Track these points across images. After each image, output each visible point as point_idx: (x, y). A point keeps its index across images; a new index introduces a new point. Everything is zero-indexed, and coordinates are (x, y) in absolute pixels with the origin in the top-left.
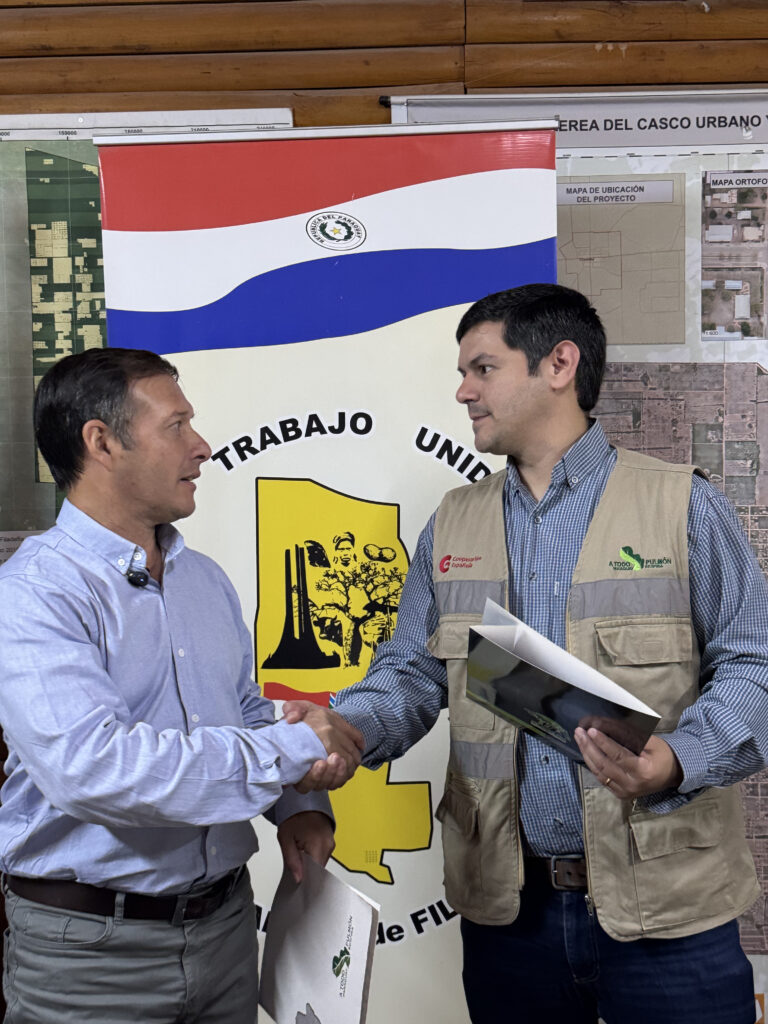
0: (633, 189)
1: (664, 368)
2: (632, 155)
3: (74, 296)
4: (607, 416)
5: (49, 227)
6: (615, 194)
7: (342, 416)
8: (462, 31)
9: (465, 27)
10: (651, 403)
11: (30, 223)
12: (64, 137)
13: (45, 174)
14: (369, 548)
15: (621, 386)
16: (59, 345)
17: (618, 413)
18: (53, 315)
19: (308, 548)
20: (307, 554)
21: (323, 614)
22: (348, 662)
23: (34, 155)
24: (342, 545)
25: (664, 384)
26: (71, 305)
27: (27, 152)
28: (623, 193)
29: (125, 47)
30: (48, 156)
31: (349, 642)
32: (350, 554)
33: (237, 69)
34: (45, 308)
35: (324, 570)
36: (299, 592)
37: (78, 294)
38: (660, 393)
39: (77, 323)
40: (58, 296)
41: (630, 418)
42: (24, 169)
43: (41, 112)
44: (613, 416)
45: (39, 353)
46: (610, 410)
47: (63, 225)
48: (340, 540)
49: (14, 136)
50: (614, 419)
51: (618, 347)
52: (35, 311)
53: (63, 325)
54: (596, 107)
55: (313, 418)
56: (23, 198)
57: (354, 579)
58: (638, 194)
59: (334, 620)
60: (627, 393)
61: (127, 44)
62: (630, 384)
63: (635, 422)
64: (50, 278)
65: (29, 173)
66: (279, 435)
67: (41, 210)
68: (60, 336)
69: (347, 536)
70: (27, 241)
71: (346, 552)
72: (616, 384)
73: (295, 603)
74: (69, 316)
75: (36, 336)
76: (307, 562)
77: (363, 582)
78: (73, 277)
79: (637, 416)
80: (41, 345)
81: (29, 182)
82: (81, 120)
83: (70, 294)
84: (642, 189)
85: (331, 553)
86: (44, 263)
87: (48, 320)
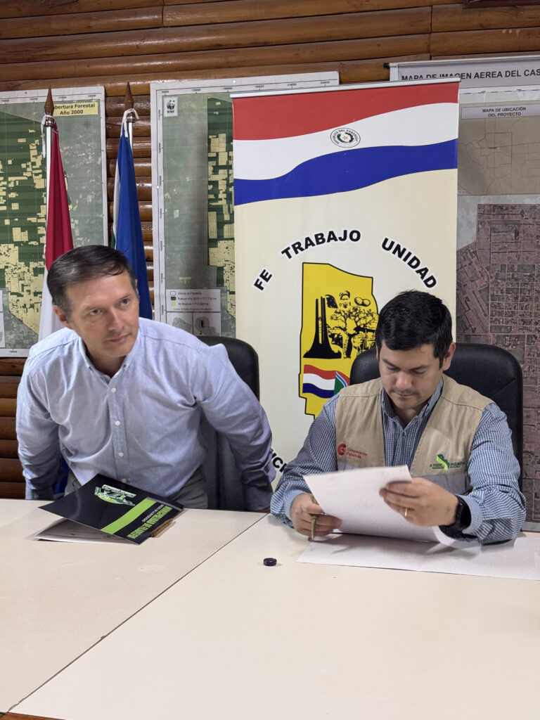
0: (520, 109)
1: (533, 207)
2: (520, 90)
3: (228, 171)
4: (500, 234)
5: (217, 137)
6: (510, 112)
7: (345, 232)
8: (429, 26)
9: (431, 24)
10: (525, 227)
11: (209, 135)
12: (226, 91)
13: (216, 110)
14: (357, 299)
15: (509, 217)
16: (220, 196)
17: (506, 232)
18: (218, 181)
19: (327, 299)
20: (326, 302)
21: (333, 332)
22: (345, 356)
23: (211, 100)
24: (344, 297)
25: (533, 216)
26: (226, 176)
27: (209, 100)
28: (514, 111)
29: (256, 43)
30: (218, 100)
31: (346, 346)
32: (347, 302)
33: (312, 52)
34: (214, 178)
35: (334, 309)
36: (322, 320)
37: (230, 171)
38: (530, 221)
39: (229, 185)
40: (221, 171)
41: (513, 235)
42: (206, 107)
43: (216, 78)
44: (504, 233)
45: (210, 200)
46: (502, 230)
47: (224, 136)
48: (343, 295)
49: (203, 91)
50: (504, 235)
51: (508, 196)
52: (209, 179)
53: (222, 186)
54: (500, 64)
55: (331, 233)
56: (206, 123)
57: (349, 315)
58: (522, 112)
59: (339, 335)
60: (512, 221)
61: (258, 41)
62: (514, 216)
63: (515, 237)
64: (217, 163)
65: (208, 109)
66: (314, 242)
67: (214, 128)
68: (221, 192)
69: (346, 293)
70: (207, 144)
71: (345, 301)
72: (506, 216)
73: (320, 326)
74: (225, 182)
75: (209, 192)
76: (326, 305)
77: (354, 316)
78: (228, 162)
79: (517, 234)
80: (212, 196)
81: (209, 114)
82: (234, 82)
83: (226, 170)
84: (524, 109)
85: (338, 301)
86: (214, 155)
87: (215, 183)
